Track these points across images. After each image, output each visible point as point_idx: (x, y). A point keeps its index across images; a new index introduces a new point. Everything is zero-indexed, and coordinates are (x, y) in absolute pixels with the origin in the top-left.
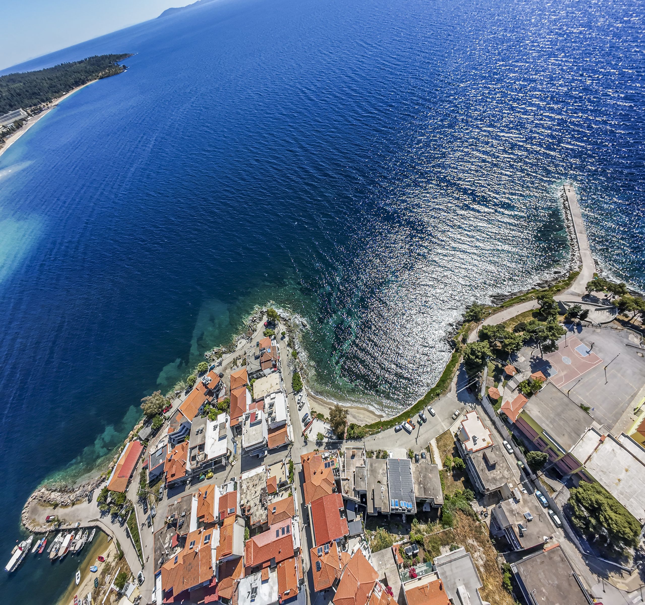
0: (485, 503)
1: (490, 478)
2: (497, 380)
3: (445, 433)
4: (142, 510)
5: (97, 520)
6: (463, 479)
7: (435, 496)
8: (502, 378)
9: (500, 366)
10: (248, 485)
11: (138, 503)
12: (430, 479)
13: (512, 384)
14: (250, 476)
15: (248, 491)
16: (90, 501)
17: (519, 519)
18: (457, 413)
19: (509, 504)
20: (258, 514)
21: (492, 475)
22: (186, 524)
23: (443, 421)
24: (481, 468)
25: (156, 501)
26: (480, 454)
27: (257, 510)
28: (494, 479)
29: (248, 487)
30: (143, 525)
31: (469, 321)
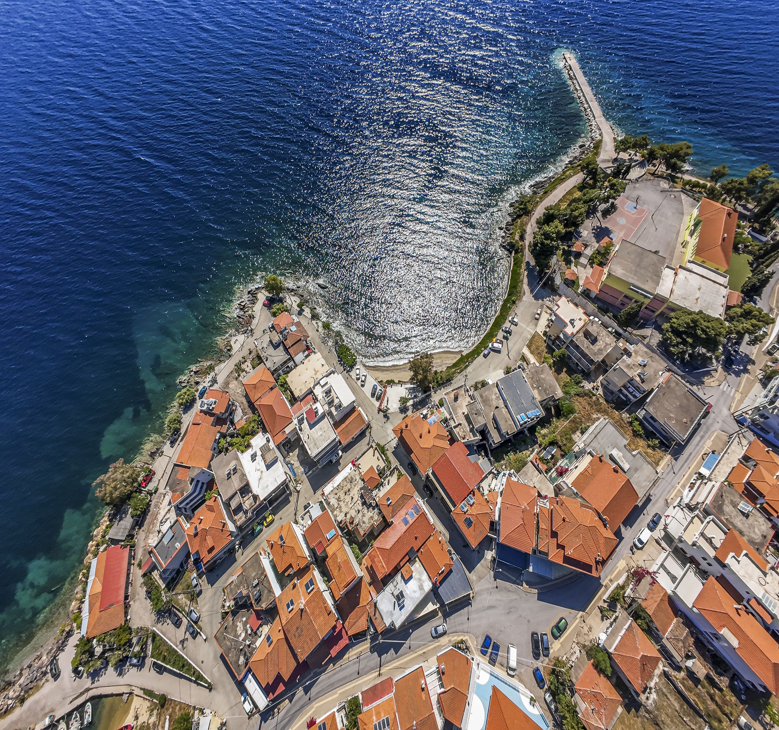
0: (593, 378)
1: (596, 351)
2: (568, 262)
3: (533, 337)
4: (172, 626)
5: (88, 690)
6: (565, 370)
7: (554, 392)
8: (572, 259)
9: (566, 248)
10: (337, 497)
11: (158, 621)
12: (544, 379)
13: (583, 260)
14: (335, 485)
15: (341, 503)
16: (56, 676)
17: (636, 369)
18: (538, 312)
19: (624, 361)
20: (366, 519)
21: (597, 347)
22: (266, 591)
23: (528, 326)
24: (585, 346)
25: (192, 600)
26: (581, 334)
27: (364, 515)
28: (600, 350)
29: (339, 500)
30: (182, 642)
31: (519, 216)
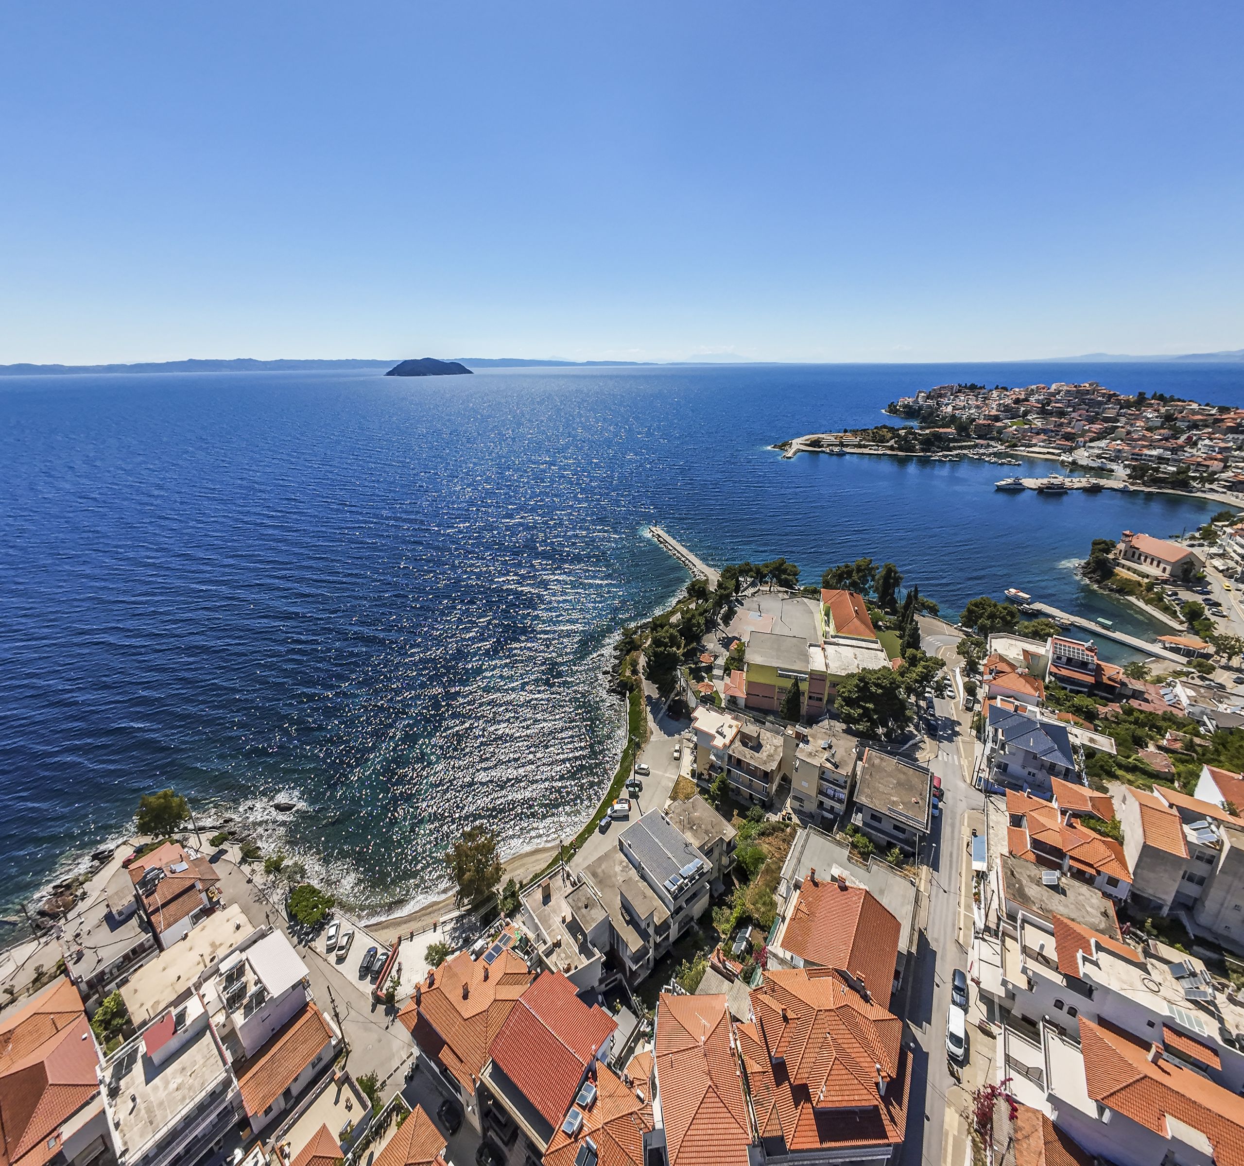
0: (779, 806)
1: (765, 758)
2: (700, 679)
3: (677, 783)
6: (735, 812)
7: (721, 832)
8: (703, 674)
9: (693, 666)
12: (699, 818)
13: (716, 672)
17: (821, 755)
18: (677, 748)
19: (802, 750)
21: (765, 754)
23: (665, 772)
24: (748, 756)
26: (737, 743)
28: (770, 756)
